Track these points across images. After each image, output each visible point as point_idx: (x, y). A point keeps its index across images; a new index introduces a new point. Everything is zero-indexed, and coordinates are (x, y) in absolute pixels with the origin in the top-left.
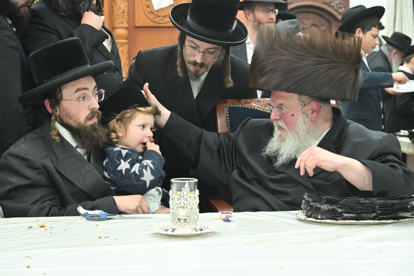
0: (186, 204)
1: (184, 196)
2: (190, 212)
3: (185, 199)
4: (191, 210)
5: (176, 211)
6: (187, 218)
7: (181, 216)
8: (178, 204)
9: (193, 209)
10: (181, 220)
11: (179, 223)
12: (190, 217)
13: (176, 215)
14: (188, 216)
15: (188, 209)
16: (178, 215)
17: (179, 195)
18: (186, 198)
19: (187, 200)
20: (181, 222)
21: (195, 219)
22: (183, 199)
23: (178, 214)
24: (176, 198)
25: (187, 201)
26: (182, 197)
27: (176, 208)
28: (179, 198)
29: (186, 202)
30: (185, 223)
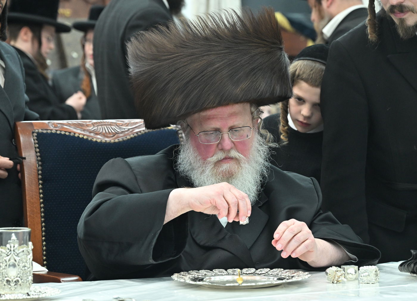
0: (17, 261)
1: (15, 250)
2: (23, 272)
3: (16, 255)
4: (23, 269)
5: (3, 271)
6: (19, 279)
7: (11, 277)
8: (7, 261)
9: (26, 268)
10: (11, 282)
11: (8, 286)
12: (23, 278)
13: (4, 276)
14: (21, 277)
15: (20, 268)
16: (6, 276)
17: (9, 249)
18: (18, 253)
19: (19, 255)
20: (10, 285)
21: (29, 281)
22: (14, 253)
23: (7, 274)
24: (5, 253)
25: (18, 257)
26: (12, 252)
27: (3, 267)
28: (8, 253)
29: (17, 259)
30: (16, 286)
